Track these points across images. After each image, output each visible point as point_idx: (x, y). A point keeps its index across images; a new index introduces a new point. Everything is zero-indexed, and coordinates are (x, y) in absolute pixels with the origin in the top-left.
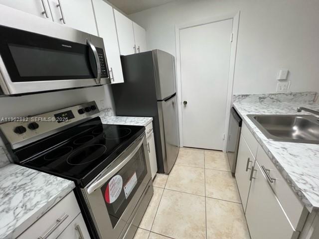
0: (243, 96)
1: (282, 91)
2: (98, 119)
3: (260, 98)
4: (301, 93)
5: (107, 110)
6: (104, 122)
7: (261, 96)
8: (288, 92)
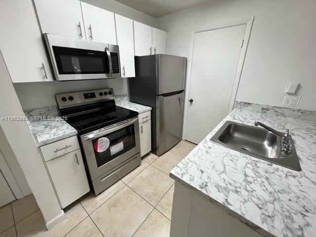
0: (245, 103)
1: (289, 105)
2: (113, 101)
3: (263, 109)
4: (311, 112)
5: (124, 96)
6: (117, 104)
7: (265, 107)
8: (296, 108)
